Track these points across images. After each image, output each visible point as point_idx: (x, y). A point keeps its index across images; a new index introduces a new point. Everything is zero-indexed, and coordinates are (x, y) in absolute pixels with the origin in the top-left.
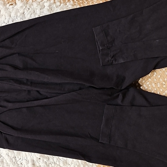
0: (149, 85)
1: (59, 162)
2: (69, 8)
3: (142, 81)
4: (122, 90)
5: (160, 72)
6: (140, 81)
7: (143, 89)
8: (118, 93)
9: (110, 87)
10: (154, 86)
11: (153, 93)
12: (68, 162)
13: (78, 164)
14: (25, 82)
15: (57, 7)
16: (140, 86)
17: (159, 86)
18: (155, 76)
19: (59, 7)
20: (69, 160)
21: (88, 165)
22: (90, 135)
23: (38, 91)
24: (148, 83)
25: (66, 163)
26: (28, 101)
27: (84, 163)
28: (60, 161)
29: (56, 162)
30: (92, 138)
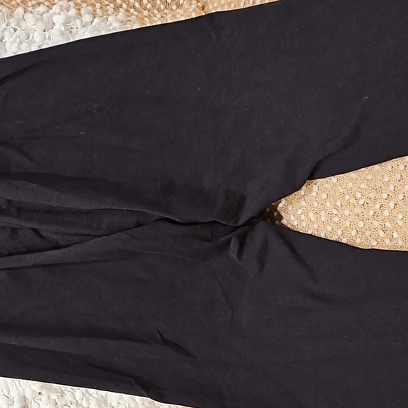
0: (303, 217)
1: (88, 400)
2: (113, 29)
3: (285, 209)
4: (238, 227)
5: (327, 185)
6: (280, 205)
7: (289, 226)
10: (313, 219)
11: (311, 235)
12: (109, 402)
13: (133, 405)
14: (4, 207)
15: (84, 26)
16: (280, 217)
17: (323, 219)
18: (314, 194)
19: (90, 28)
20: (113, 396)
23: (34, 230)
24: (300, 212)
25: (105, 403)
26: (10, 254)
27: (150, 403)
28: (90, 398)
29: (79, 401)
30: (165, 342)
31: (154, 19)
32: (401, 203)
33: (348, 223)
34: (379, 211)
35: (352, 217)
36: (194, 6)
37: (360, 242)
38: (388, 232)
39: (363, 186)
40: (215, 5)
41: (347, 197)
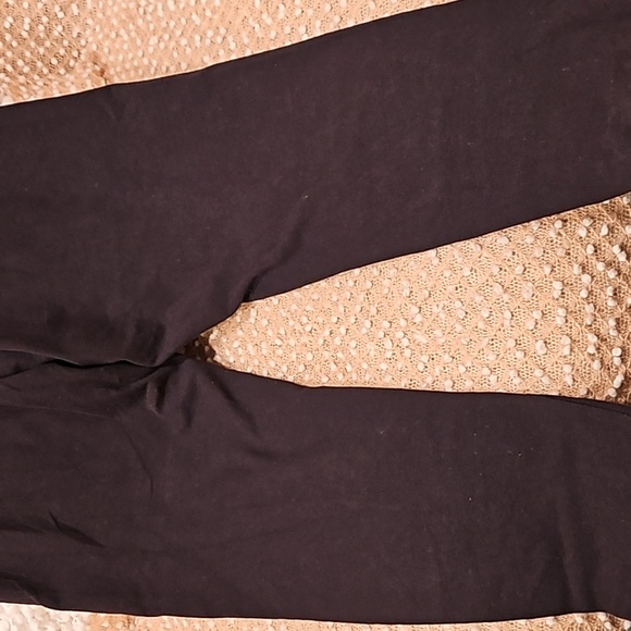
0: (240, 350)
3: (218, 340)
5: (267, 309)
6: (212, 337)
7: (223, 364)
9: (118, 360)
10: (252, 353)
11: (250, 374)
13: (19, 621)
16: (213, 353)
17: (264, 352)
18: (252, 320)
21: (54, 621)
22: (55, 520)
24: (236, 344)
27: (43, 616)
31: (35, 88)
32: (353, 328)
33: (294, 356)
34: (329, 339)
35: (298, 349)
36: (89, 71)
37: (308, 380)
38: (341, 365)
39: (309, 308)
40: (118, 69)
41: (291, 323)
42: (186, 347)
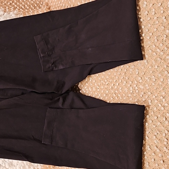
0: (87, 89)
1: (5, 164)
2: (12, 17)
3: (81, 86)
4: (62, 94)
5: (95, 77)
6: (79, 85)
7: (82, 93)
8: (59, 97)
9: (51, 92)
10: (90, 90)
11: (90, 96)
12: (13, 164)
13: (23, 165)
16: (79, 90)
17: (94, 90)
18: (90, 81)
19: (3, 17)
20: (15, 162)
21: (33, 166)
22: (33, 137)
24: (86, 87)
25: (12, 164)
27: (30, 164)
30: (35, 139)
31: (30, 13)
32: (121, 83)
33: (103, 91)
34: (113, 87)
35: (104, 89)
36: (45, 8)
38: (117, 94)
39: (107, 77)
40: (54, 7)
41: (102, 82)
42: (72, 88)
